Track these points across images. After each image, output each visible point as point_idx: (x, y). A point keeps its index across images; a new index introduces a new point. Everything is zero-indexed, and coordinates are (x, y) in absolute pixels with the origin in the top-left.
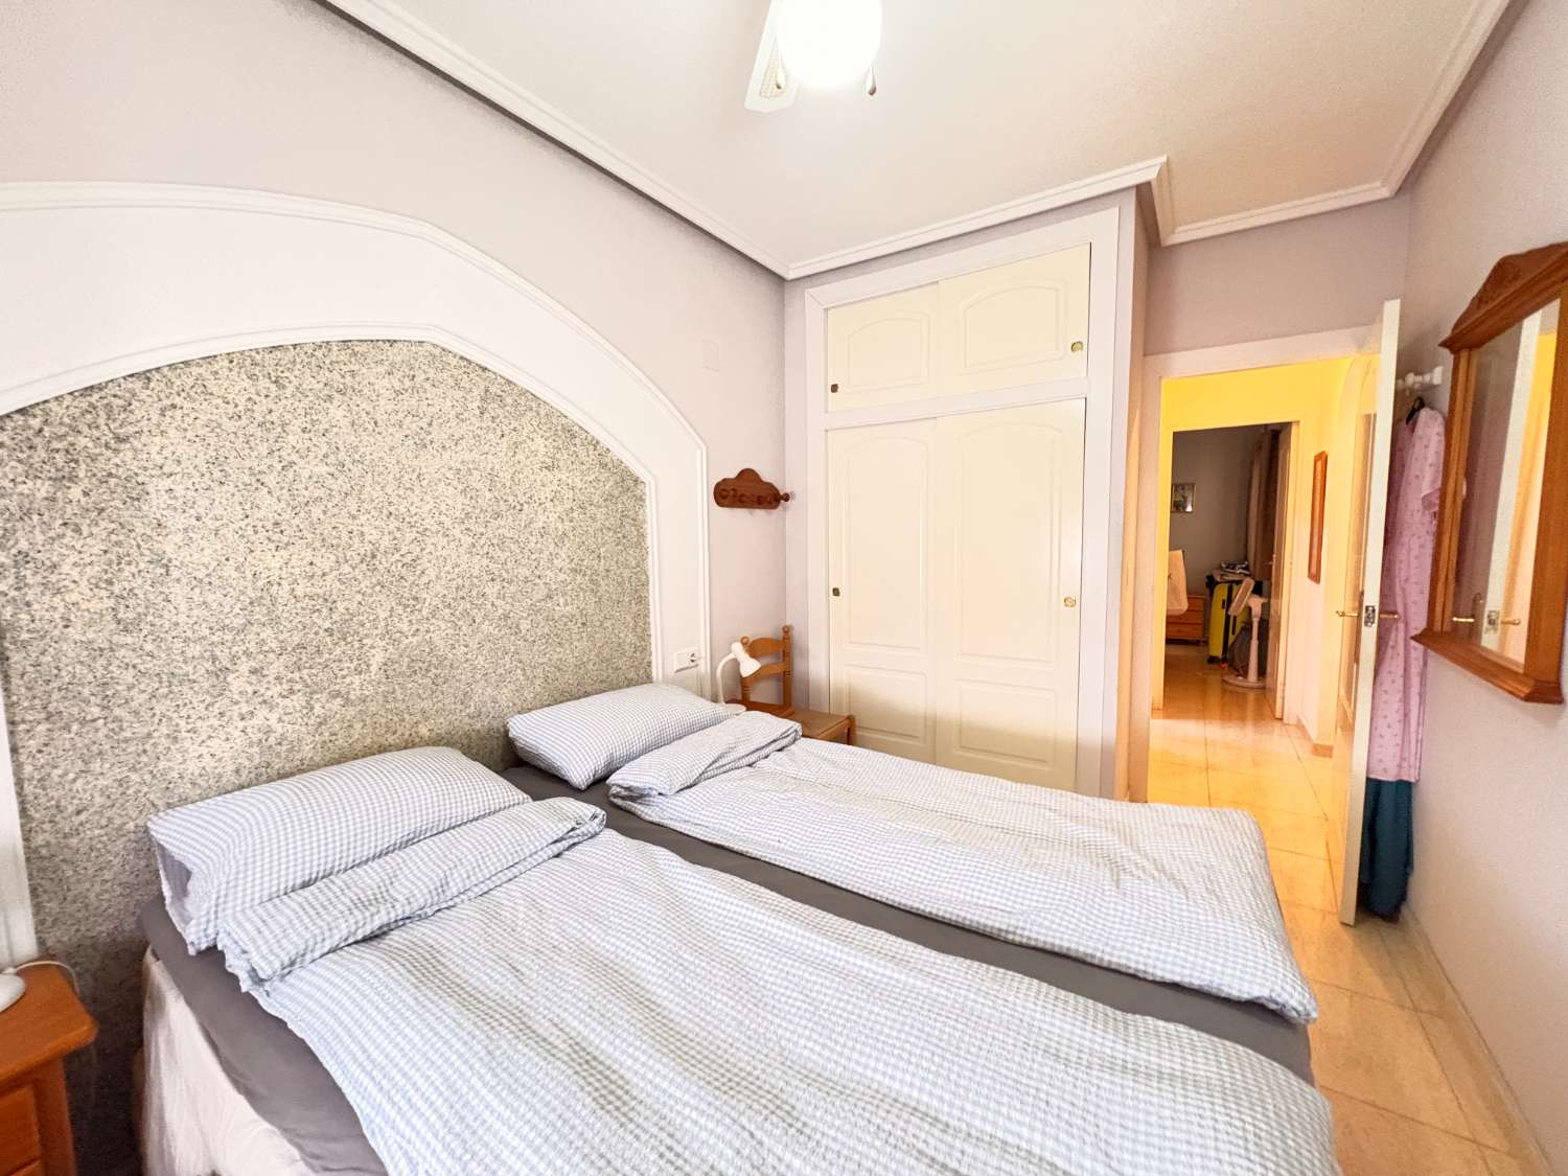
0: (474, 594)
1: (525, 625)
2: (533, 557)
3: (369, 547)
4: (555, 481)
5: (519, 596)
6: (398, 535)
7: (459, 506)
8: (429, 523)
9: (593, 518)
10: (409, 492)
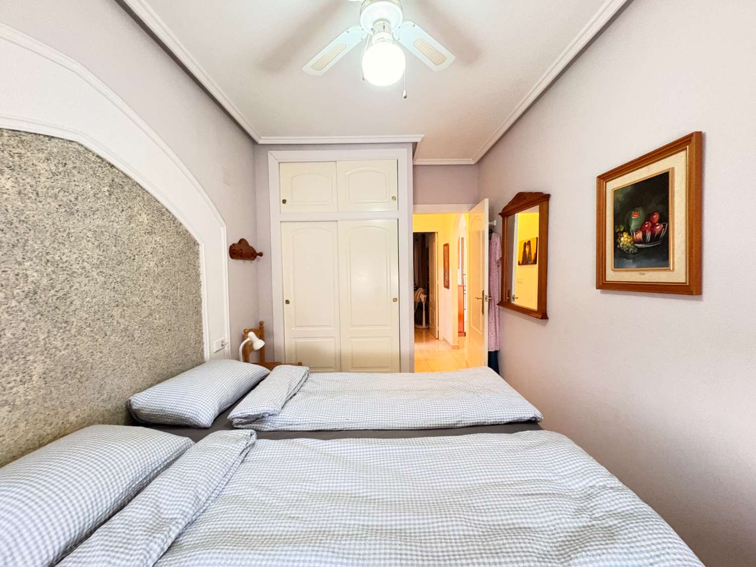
0: (106, 315)
1: (137, 335)
2: (142, 289)
3: (31, 286)
4: (153, 242)
5: (133, 315)
6: (54, 276)
7: (96, 257)
8: (75, 267)
9: (174, 265)
10: (61, 246)
